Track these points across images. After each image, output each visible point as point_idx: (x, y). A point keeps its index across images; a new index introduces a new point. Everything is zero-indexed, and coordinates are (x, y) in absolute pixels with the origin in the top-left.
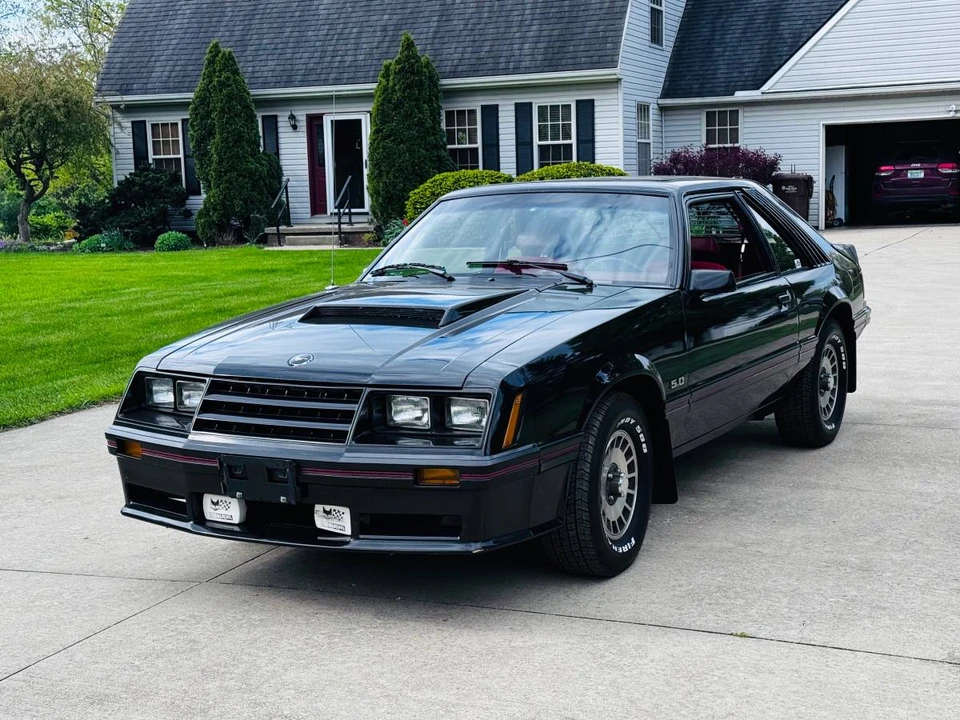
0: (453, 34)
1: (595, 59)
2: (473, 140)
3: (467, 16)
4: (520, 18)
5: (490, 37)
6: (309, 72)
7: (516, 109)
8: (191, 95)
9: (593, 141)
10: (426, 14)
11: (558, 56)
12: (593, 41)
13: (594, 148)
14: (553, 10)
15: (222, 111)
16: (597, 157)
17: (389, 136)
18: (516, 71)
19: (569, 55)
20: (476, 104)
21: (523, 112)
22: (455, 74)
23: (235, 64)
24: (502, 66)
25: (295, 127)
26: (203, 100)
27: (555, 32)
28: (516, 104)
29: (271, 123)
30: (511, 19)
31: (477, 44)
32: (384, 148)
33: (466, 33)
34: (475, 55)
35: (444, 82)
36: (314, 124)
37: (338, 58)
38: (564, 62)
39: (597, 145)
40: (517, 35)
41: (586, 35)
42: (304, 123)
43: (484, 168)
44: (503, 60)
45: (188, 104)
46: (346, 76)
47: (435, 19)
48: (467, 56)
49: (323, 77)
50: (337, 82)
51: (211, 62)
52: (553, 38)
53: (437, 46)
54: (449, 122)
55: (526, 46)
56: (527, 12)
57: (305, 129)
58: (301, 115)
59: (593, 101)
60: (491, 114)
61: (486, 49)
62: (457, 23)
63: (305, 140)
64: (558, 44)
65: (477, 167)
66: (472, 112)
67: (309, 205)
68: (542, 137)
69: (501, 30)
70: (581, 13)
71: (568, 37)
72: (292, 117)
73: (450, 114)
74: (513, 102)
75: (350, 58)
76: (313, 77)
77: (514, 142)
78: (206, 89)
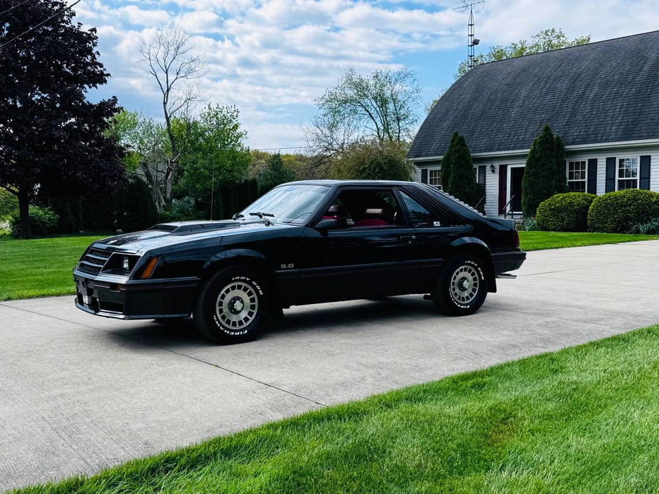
0: (576, 122)
1: (651, 134)
2: (583, 177)
3: (585, 113)
4: (612, 114)
5: (594, 123)
6: (501, 144)
7: (607, 162)
8: (442, 157)
9: (649, 178)
10: (564, 113)
11: (630, 132)
12: (651, 124)
13: (649, 182)
14: (631, 109)
15: (455, 164)
16: (651, 186)
17: (533, 175)
18: (606, 141)
19: (637, 132)
20: (586, 159)
21: (610, 163)
22: (574, 143)
23: (464, 141)
24: (599, 138)
25: (493, 171)
26: (447, 159)
27: (631, 120)
28: (607, 159)
29: (483, 170)
30: (607, 114)
31: (587, 127)
32: (529, 181)
33: (583, 122)
34: (586, 133)
35: (567, 147)
36: (503, 170)
37: (516, 137)
38: (633, 135)
39: (651, 180)
40: (610, 122)
41: (648, 121)
42: (498, 169)
43: (588, 192)
44: (599, 135)
45: (440, 161)
46: (518, 145)
47: (568, 116)
48: (582, 133)
49: (508, 146)
50: (514, 148)
51: (453, 141)
52: (630, 123)
53: (566, 129)
54: (571, 168)
55: (614, 128)
56: (617, 110)
57: (498, 172)
58: (497, 165)
59: (650, 156)
60: (593, 163)
61: (592, 130)
62: (579, 118)
63: (498, 177)
64: (631, 126)
65: (584, 192)
66: (584, 163)
67: (497, 209)
68: (620, 176)
69: (602, 120)
70: (646, 110)
71: (637, 122)
72: (492, 166)
73: (571, 164)
74: (605, 157)
75: (522, 137)
76: (503, 147)
77: (605, 178)
78: (449, 154)
